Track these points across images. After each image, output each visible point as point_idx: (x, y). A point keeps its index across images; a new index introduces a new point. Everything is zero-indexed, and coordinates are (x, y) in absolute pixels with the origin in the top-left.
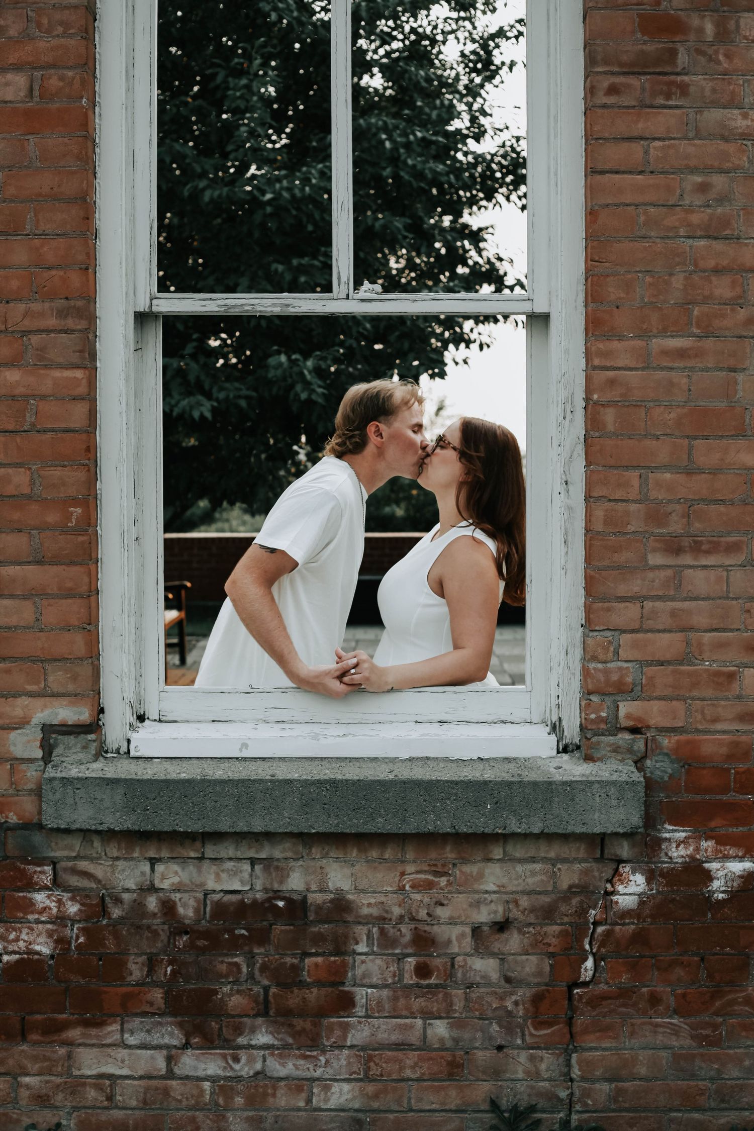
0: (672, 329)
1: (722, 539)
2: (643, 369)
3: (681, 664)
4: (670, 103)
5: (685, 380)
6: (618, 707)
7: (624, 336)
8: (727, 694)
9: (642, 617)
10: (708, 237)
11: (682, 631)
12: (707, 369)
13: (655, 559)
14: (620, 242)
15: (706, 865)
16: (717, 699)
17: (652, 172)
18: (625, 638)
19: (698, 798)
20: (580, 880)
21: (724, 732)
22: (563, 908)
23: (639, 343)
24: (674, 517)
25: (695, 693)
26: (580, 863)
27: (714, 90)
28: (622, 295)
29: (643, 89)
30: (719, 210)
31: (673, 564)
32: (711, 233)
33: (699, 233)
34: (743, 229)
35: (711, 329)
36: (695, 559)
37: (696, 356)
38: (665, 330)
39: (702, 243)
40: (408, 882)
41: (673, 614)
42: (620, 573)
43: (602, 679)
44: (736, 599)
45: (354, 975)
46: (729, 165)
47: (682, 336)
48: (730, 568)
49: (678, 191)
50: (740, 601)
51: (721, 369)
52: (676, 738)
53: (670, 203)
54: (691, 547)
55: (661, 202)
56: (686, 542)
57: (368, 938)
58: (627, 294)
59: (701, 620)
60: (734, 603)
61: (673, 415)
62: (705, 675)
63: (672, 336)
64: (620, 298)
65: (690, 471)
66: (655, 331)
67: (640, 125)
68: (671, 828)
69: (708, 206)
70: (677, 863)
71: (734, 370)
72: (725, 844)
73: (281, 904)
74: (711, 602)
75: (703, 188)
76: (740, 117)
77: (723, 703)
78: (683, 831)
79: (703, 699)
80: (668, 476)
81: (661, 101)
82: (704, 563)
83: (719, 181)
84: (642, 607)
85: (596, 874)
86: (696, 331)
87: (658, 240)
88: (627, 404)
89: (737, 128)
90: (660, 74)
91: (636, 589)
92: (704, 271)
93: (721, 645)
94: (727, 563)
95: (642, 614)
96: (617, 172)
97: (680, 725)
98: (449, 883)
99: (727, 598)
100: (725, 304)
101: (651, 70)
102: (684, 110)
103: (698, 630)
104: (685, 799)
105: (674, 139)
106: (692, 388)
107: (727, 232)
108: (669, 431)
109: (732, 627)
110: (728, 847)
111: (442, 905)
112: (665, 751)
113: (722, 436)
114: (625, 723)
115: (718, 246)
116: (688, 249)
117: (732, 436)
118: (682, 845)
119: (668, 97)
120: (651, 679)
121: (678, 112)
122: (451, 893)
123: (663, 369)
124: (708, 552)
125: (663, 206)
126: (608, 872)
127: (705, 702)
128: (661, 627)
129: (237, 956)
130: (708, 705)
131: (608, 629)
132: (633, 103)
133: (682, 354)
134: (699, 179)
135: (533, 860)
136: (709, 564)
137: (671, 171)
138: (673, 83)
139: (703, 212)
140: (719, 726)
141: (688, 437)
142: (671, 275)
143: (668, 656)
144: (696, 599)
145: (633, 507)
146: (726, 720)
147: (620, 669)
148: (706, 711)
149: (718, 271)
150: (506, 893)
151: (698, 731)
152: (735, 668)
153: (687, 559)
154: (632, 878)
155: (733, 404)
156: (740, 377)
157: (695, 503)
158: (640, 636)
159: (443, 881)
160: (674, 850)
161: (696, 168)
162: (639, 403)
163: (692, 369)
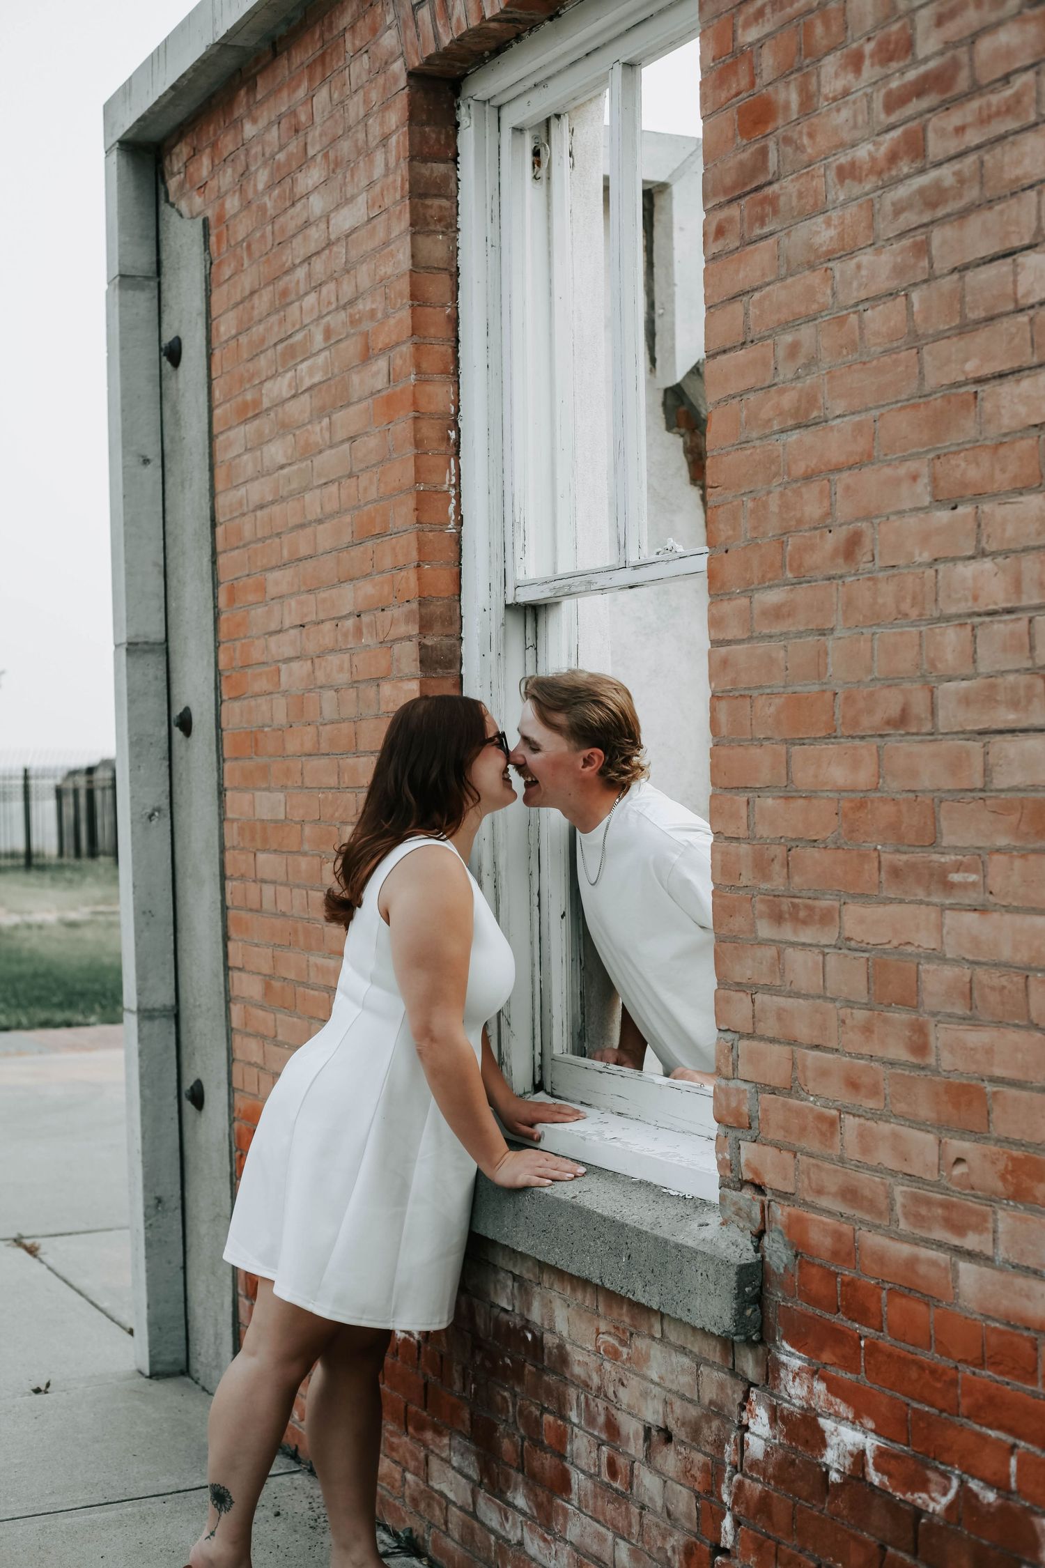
0: (770, 575)
1: (817, 903)
2: (750, 639)
3: (790, 1095)
4: (766, 230)
5: (782, 653)
6: (739, 1148)
7: (733, 592)
8: (830, 1151)
9: (754, 1017)
10: (798, 426)
11: (789, 1044)
12: (799, 635)
13: (765, 930)
14: (728, 453)
15: (821, 1421)
16: (824, 1159)
17: (752, 342)
18: (743, 1045)
19: (811, 1310)
20: (717, 1395)
21: (829, 1213)
22: (706, 1431)
23: (744, 601)
24: (777, 867)
25: (804, 1144)
26: (718, 1370)
27: (800, 195)
28: (731, 533)
29: (742, 220)
30: (809, 381)
31: (777, 938)
32: (800, 421)
33: (791, 422)
34: (828, 405)
35: (803, 570)
36: (795, 932)
37: (789, 615)
38: (762, 580)
39: (794, 436)
40: (603, 1342)
41: (781, 1015)
42: (736, 948)
43: (724, 1103)
44: (833, 1000)
45: (572, 1450)
46: (815, 307)
47: (778, 586)
48: (827, 950)
49: (772, 363)
50: (838, 1004)
51: (810, 632)
52: (788, 1209)
53: (767, 384)
54: (790, 914)
55: (759, 385)
56: (785, 904)
57: (578, 1406)
58: (734, 529)
59: (803, 1031)
60: (831, 1006)
61: (772, 709)
62: (810, 1118)
63: (770, 587)
64: (728, 538)
65: (789, 794)
66: (756, 582)
67: (741, 275)
68: (788, 1348)
69: (798, 378)
70: (794, 1405)
71: (822, 632)
72: (836, 1395)
73: (529, 1336)
74: (811, 1001)
75: (794, 349)
76: (824, 226)
77: (827, 1165)
78: (799, 1358)
79: (811, 1155)
80: (770, 801)
81: (758, 231)
82: (803, 940)
83: (806, 333)
84: (753, 1002)
85: (730, 1392)
86: (789, 575)
87: (757, 443)
88: (737, 694)
89: (821, 245)
90: (758, 189)
91: (749, 973)
92: (796, 481)
93: (824, 1073)
94: (824, 941)
95: (753, 1010)
96: (725, 352)
97: (791, 1190)
98: (629, 1359)
99: (825, 998)
100: (816, 529)
101: (748, 188)
102: (776, 236)
103: (800, 1045)
104: (799, 1308)
105: (768, 284)
106: (788, 665)
107: (815, 414)
108: (769, 734)
109: (830, 1045)
110: (838, 1400)
111: (623, 1384)
112: (780, 1227)
113: (815, 738)
114: (747, 1175)
115: (806, 436)
116: (781, 448)
117: (825, 738)
118: (797, 1380)
119: (763, 224)
120: (765, 1111)
121: (771, 241)
122: (630, 1371)
123: (763, 637)
124: (804, 923)
125: (761, 389)
126: (738, 1397)
127: (812, 1161)
128: (770, 1034)
129: (506, 1389)
130: (813, 1165)
131: (728, 1030)
132: (737, 244)
133: (777, 613)
134: (788, 338)
135: (683, 1350)
136: (808, 941)
137: (766, 334)
138: (766, 200)
139: (794, 388)
140: (824, 1202)
141: (785, 741)
142: (769, 493)
143: (776, 1082)
144: (798, 995)
145: (744, 848)
146: (829, 1193)
147: (738, 1090)
148: (812, 1175)
149: (808, 477)
150: (664, 1388)
151: (805, 1203)
152: (835, 1113)
153: (787, 932)
154: (757, 1412)
155: (824, 687)
156: (830, 642)
157: (794, 844)
158: (754, 1044)
159: (624, 1350)
160: (791, 1383)
161: (787, 323)
162: (747, 692)
163: (785, 635)
